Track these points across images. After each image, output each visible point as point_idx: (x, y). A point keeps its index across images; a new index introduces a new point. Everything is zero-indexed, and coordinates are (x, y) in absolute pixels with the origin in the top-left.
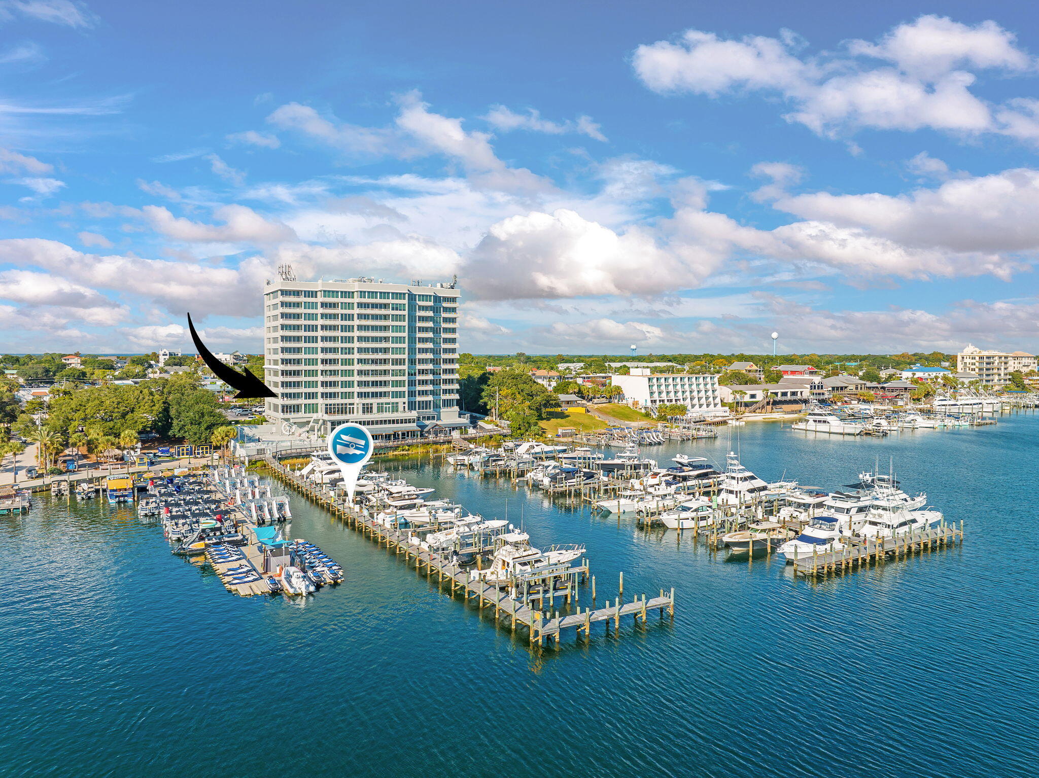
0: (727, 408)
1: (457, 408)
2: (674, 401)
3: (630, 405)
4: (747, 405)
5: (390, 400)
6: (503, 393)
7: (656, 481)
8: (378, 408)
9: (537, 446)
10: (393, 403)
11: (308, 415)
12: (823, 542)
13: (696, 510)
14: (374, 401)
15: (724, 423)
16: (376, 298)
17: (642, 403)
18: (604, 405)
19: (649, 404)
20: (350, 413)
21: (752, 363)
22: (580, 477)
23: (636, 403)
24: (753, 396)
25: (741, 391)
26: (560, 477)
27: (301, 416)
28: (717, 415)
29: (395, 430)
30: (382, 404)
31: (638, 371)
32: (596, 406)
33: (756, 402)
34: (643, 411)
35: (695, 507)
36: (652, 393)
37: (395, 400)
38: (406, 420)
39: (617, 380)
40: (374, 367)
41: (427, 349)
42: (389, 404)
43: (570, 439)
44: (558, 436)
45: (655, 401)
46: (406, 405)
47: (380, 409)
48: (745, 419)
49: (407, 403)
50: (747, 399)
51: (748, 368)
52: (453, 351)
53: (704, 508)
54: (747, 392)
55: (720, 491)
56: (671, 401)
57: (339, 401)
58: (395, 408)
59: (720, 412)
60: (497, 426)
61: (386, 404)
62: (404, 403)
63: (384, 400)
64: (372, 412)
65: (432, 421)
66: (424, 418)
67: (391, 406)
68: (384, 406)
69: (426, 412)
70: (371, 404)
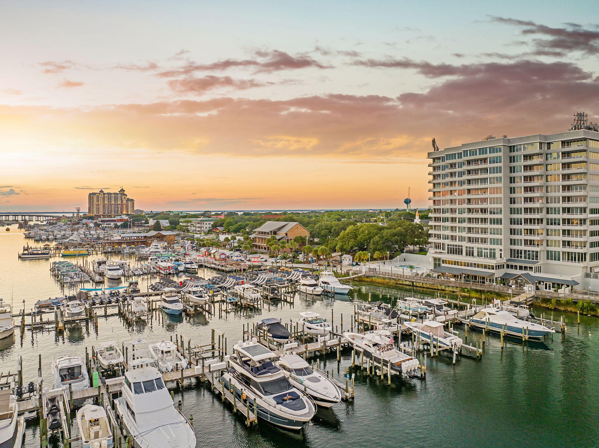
5: (489, 246)
8: (478, 252)
10: (491, 249)
14: (475, 246)
16: (476, 154)
30: (481, 249)
37: (493, 246)
42: (487, 249)
46: (503, 253)
47: (480, 253)
58: (493, 254)
61: (485, 249)
62: (501, 250)
63: (483, 246)
64: (473, 255)
65: (528, 272)
66: (521, 268)
67: (488, 251)
68: (483, 251)
69: (529, 263)
70: (473, 248)
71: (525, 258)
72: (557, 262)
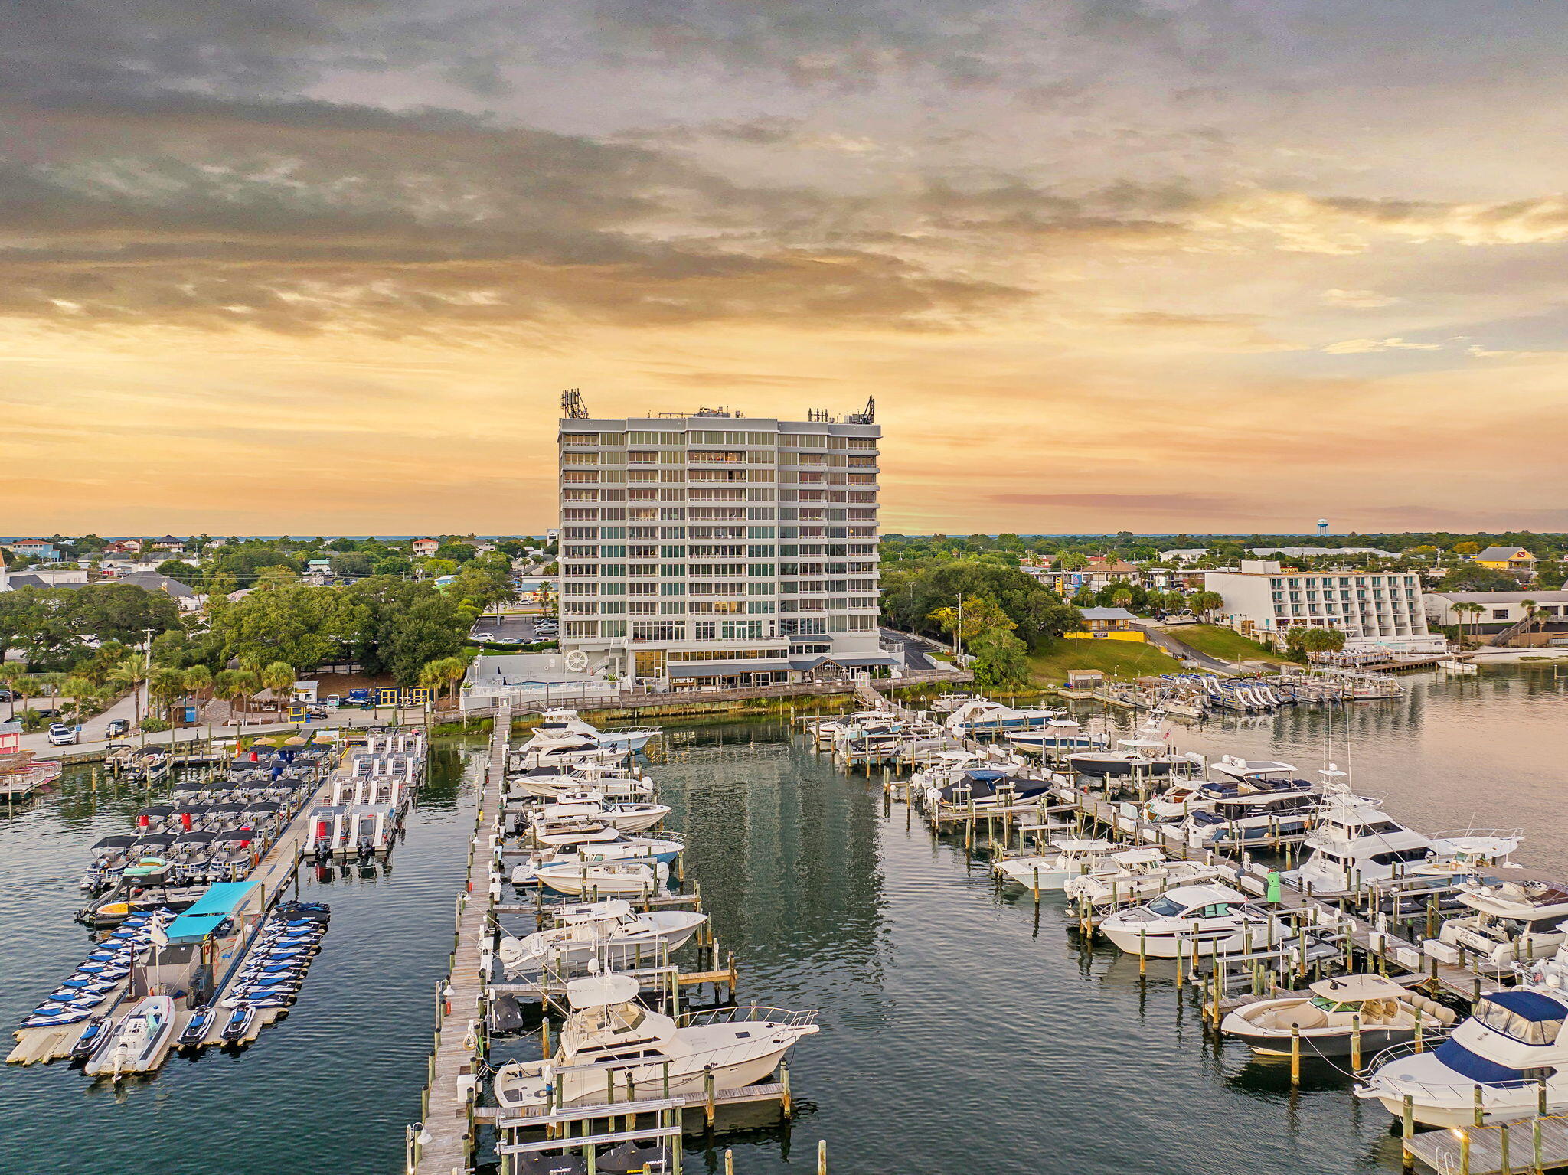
0: (1441, 637)
1: (877, 632)
2: (1326, 622)
3: (1238, 628)
4: (1488, 629)
5: (748, 617)
6: (968, 605)
7: (1177, 809)
8: (724, 629)
9: (989, 709)
10: (752, 623)
11: (606, 639)
12: (1512, 1078)
13: (1201, 912)
14: (718, 619)
15: (1431, 666)
16: (721, 442)
17: (1260, 624)
18: (1187, 627)
19: (1273, 626)
20: (677, 638)
21: (1522, 550)
22: (1008, 791)
23: (1247, 626)
24: (1501, 614)
25: (1472, 604)
26: (960, 790)
27: (598, 640)
28: (1419, 649)
29: (744, 670)
30: (732, 623)
31: (1257, 566)
32: (1170, 629)
33: (1510, 625)
34: (1262, 640)
35: (1192, 907)
36: (1278, 609)
37: (755, 617)
38: (776, 651)
39: (1214, 582)
40: (718, 560)
41: (819, 529)
42: (744, 623)
43: (1087, 694)
44: (1067, 686)
45: (1286, 622)
46: (776, 626)
47: (729, 632)
48: (1477, 660)
49: (776, 622)
50: (1487, 618)
51: (1515, 558)
52: (871, 531)
53: (1220, 910)
54: (1484, 606)
55: (1306, 852)
56: (1320, 622)
57: (659, 616)
58: (755, 631)
59: (1428, 643)
60: (955, 664)
61: (739, 623)
62: (772, 622)
63: (736, 617)
64: (712, 636)
65: (822, 654)
66: (809, 649)
67: (747, 626)
68: (736, 626)
69: (816, 638)
70: (712, 623)
71: (803, 631)
72: (841, 634)
